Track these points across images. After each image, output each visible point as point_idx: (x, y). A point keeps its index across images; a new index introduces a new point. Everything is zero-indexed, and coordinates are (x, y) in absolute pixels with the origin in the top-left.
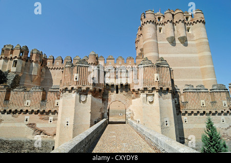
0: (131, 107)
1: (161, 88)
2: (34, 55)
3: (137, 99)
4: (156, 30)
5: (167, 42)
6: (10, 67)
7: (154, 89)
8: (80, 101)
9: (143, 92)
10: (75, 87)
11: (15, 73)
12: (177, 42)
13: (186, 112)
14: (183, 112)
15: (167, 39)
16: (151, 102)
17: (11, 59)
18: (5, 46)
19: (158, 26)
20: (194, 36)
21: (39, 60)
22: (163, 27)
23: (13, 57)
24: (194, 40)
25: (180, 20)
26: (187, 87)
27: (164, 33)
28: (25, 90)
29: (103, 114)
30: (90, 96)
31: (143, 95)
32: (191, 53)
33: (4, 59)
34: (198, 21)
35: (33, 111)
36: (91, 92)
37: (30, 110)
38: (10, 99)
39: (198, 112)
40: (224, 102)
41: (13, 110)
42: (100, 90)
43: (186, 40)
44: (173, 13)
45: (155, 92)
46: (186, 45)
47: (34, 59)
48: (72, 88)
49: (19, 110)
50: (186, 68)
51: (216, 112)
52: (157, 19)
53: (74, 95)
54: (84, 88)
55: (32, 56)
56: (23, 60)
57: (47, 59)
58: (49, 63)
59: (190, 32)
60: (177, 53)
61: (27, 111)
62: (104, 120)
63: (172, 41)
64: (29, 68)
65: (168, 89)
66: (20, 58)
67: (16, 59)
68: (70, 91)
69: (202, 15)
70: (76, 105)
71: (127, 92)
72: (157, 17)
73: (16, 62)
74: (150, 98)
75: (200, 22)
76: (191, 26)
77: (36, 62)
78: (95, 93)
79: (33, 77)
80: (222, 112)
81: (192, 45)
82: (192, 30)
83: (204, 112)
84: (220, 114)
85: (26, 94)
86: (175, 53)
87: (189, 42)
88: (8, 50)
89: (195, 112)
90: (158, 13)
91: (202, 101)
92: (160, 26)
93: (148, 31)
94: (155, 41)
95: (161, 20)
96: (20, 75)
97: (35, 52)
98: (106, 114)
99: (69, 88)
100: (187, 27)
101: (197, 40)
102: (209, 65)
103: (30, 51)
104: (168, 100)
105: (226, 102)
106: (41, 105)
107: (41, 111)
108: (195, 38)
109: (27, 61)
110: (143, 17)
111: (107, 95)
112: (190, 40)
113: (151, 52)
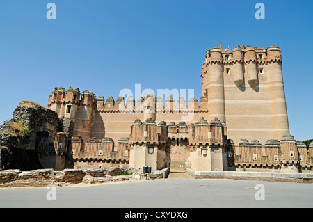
0: (189, 159)
1: (213, 144)
2: (86, 98)
3: (194, 152)
4: (223, 71)
5: (235, 86)
6: (63, 113)
7: (207, 145)
8: (149, 153)
9: (199, 146)
10: (145, 142)
11: (70, 119)
12: (247, 85)
13: (239, 165)
14: (236, 164)
15: (235, 82)
16: (205, 155)
17: (64, 103)
18: (56, 89)
19: (225, 67)
20: (267, 79)
21: (90, 103)
22: (231, 67)
23: (67, 101)
24: (267, 84)
25: (250, 60)
26: (242, 142)
27: (231, 75)
28: (97, 142)
29: (166, 164)
30: (156, 149)
31: (198, 149)
32: (262, 99)
33: (57, 103)
34: (272, 60)
35: (105, 159)
36: (157, 146)
37: (103, 159)
38: (85, 149)
39: (250, 165)
40: (275, 156)
41: (89, 158)
42: (164, 144)
43: (258, 84)
44: (243, 50)
45: (208, 147)
46: (257, 90)
47: (86, 102)
48: (143, 143)
49: (94, 158)
50: (256, 116)
51: (267, 165)
52: (224, 58)
53: (144, 148)
54: (152, 143)
55: (83, 99)
56: (76, 104)
57: (97, 100)
58: (99, 105)
59: (263, 73)
60: (246, 99)
61: (101, 160)
62: (167, 168)
63: (241, 85)
64: (81, 112)
65: (219, 145)
66: (74, 103)
67: (70, 104)
68: (141, 145)
69: (278, 54)
70: (146, 156)
71: (186, 145)
72: (224, 55)
73: (69, 107)
74: (204, 152)
75: (274, 62)
76: (265, 66)
77: (88, 106)
78: (160, 147)
79: (86, 122)
80: (273, 165)
81: (264, 90)
82: (265, 71)
83: (256, 165)
84: (271, 168)
85: (99, 145)
86: (243, 99)
87: (260, 86)
88: (60, 93)
89: (247, 164)
90: (226, 50)
91: (255, 155)
92: (228, 66)
93: (213, 73)
94: (220, 85)
95: (229, 58)
96: (74, 120)
97: (87, 94)
98: (168, 164)
99: (140, 142)
100: (259, 66)
101: (270, 83)
102: (280, 113)
103: (81, 93)
104: (219, 154)
105: (277, 156)
106: (112, 155)
107: (113, 159)
108: (268, 81)
109: (79, 105)
110: (208, 55)
111: (169, 147)
112: (262, 84)
113: (215, 98)
